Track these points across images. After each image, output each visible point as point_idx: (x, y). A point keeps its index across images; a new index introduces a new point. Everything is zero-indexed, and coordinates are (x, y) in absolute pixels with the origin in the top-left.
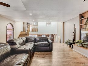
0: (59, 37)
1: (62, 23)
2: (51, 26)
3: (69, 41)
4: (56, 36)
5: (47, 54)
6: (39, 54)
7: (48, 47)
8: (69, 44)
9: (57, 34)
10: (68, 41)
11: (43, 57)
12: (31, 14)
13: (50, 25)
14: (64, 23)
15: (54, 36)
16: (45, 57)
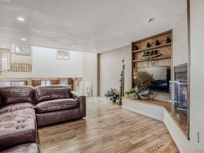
0: (87, 85)
1: (96, 55)
2: (68, 59)
3: (112, 91)
4: (81, 83)
5: (76, 127)
6: (53, 134)
7: (76, 110)
8: (112, 97)
9: (81, 79)
10: (110, 91)
11: (71, 138)
12: (21, 19)
13: (67, 57)
14: (99, 55)
15: (76, 83)
16: (75, 136)
